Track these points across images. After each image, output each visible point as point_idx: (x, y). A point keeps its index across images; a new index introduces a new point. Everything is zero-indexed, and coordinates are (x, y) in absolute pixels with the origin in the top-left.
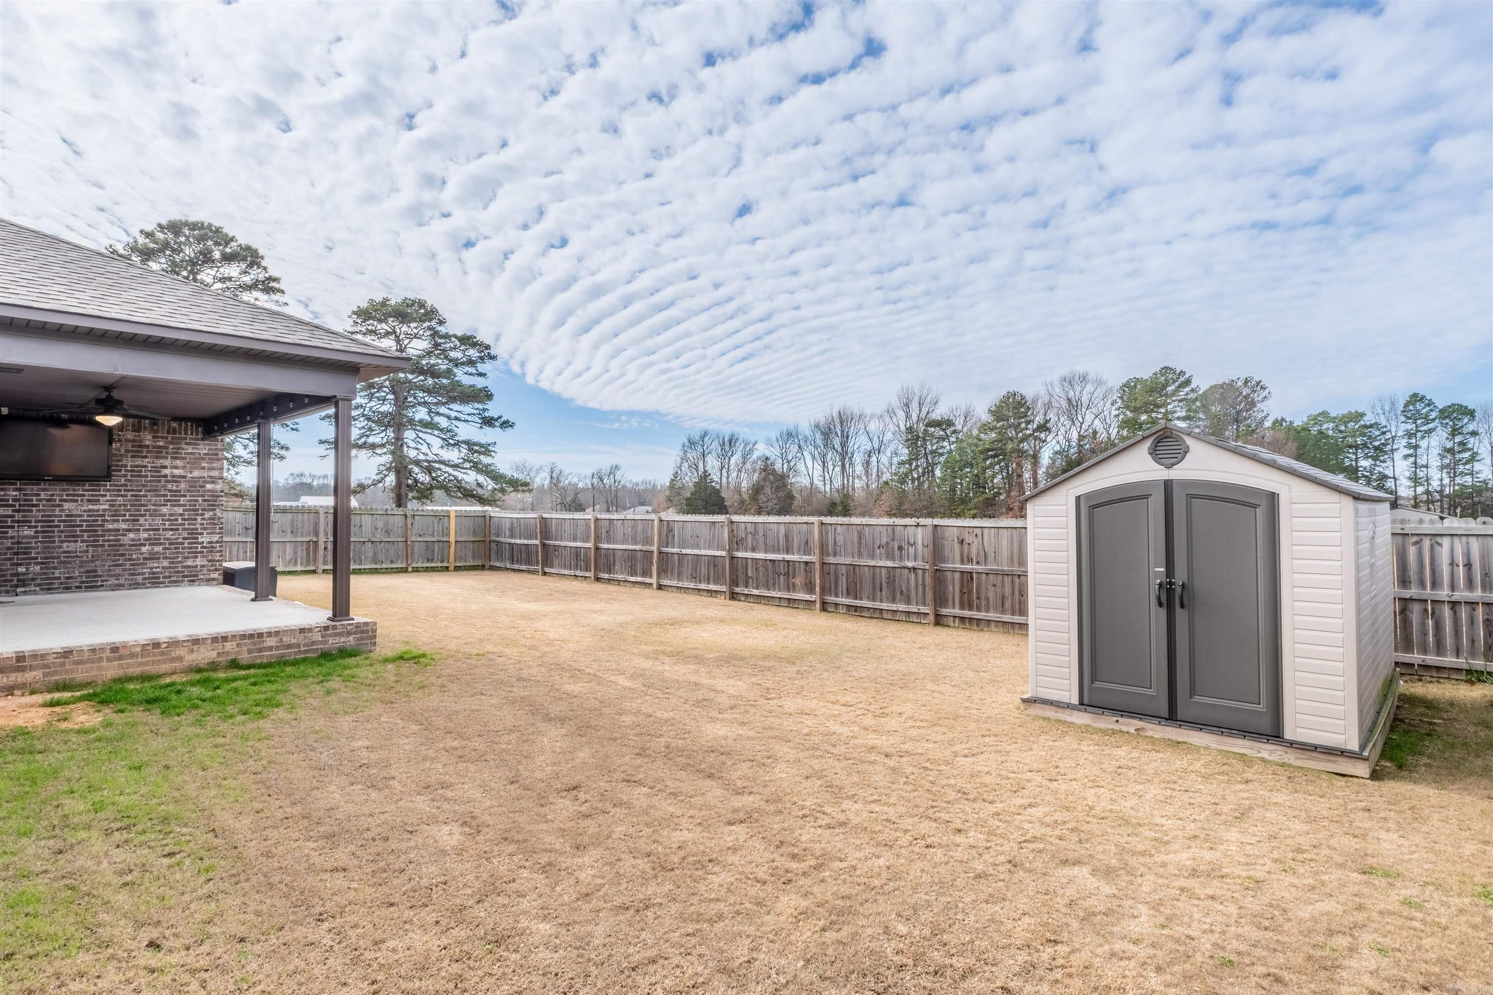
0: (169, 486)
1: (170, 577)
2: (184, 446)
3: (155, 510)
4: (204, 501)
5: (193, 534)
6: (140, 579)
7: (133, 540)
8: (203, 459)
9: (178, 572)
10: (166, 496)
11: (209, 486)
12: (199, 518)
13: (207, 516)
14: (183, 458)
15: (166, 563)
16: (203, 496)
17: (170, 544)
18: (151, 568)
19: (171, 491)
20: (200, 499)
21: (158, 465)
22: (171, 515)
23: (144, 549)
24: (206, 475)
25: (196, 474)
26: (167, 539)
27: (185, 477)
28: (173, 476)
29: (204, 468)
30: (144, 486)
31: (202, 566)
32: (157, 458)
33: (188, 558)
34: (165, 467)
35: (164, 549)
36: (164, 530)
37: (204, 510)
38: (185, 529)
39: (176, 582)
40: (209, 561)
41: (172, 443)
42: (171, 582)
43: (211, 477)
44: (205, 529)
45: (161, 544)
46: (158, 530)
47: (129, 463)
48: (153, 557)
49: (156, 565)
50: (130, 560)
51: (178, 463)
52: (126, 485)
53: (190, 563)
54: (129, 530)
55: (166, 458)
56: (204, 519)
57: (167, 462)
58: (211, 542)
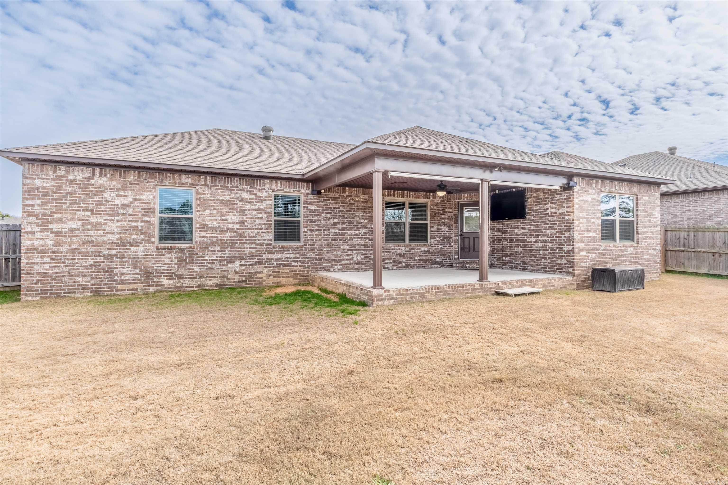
0: (550, 219)
1: (551, 268)
2: (556, 196)
3: (545, 232)
4: (565, 226)
5: (560, 246)
6: (539, 267)
7: (537, 247)
8: (564, 202)
9: (554, 266)
10: (548, 224)
11: (567, 218)
12: (563, 236)
13: (566, 235)
14: (555, 203)
15: (549, 261)
16: (564, 223)
17: (551, 250)
18: (544, 263)
19: (551, 221)
20: (563, 225)
21: (545, 208)
22: (551, 234)
23: (541, 252)
24: (565, 211)
25: (561, 211)
26: (550, 248)
27: (556, 213)
28: (551, 213)
29: (564, 207)
30: (540, 219)
31: (565, 264)
32: (545, 204)
33: (558, 259)
34: (548, 209)
35: (549, 253)
36: (549, 242)
37: (565, 231)
38: (557, 242)
39: (553, 271)
40: (568, 261)
41: (551, 195)
42: (551, 271)
43: (567, 212)
44: (565, 242)
45: (547, 250)
46: (546, 242)
47: (535, 208)
48: (544, 257)
49: (545, 261)
50: (536, 257)
51: (554, 206)
52: (534, 220)
53: (559, 261)
54: (535, 242)
55: (548, 204)
56: (565, 237)
57: (548, 206)
58: (568, 251)
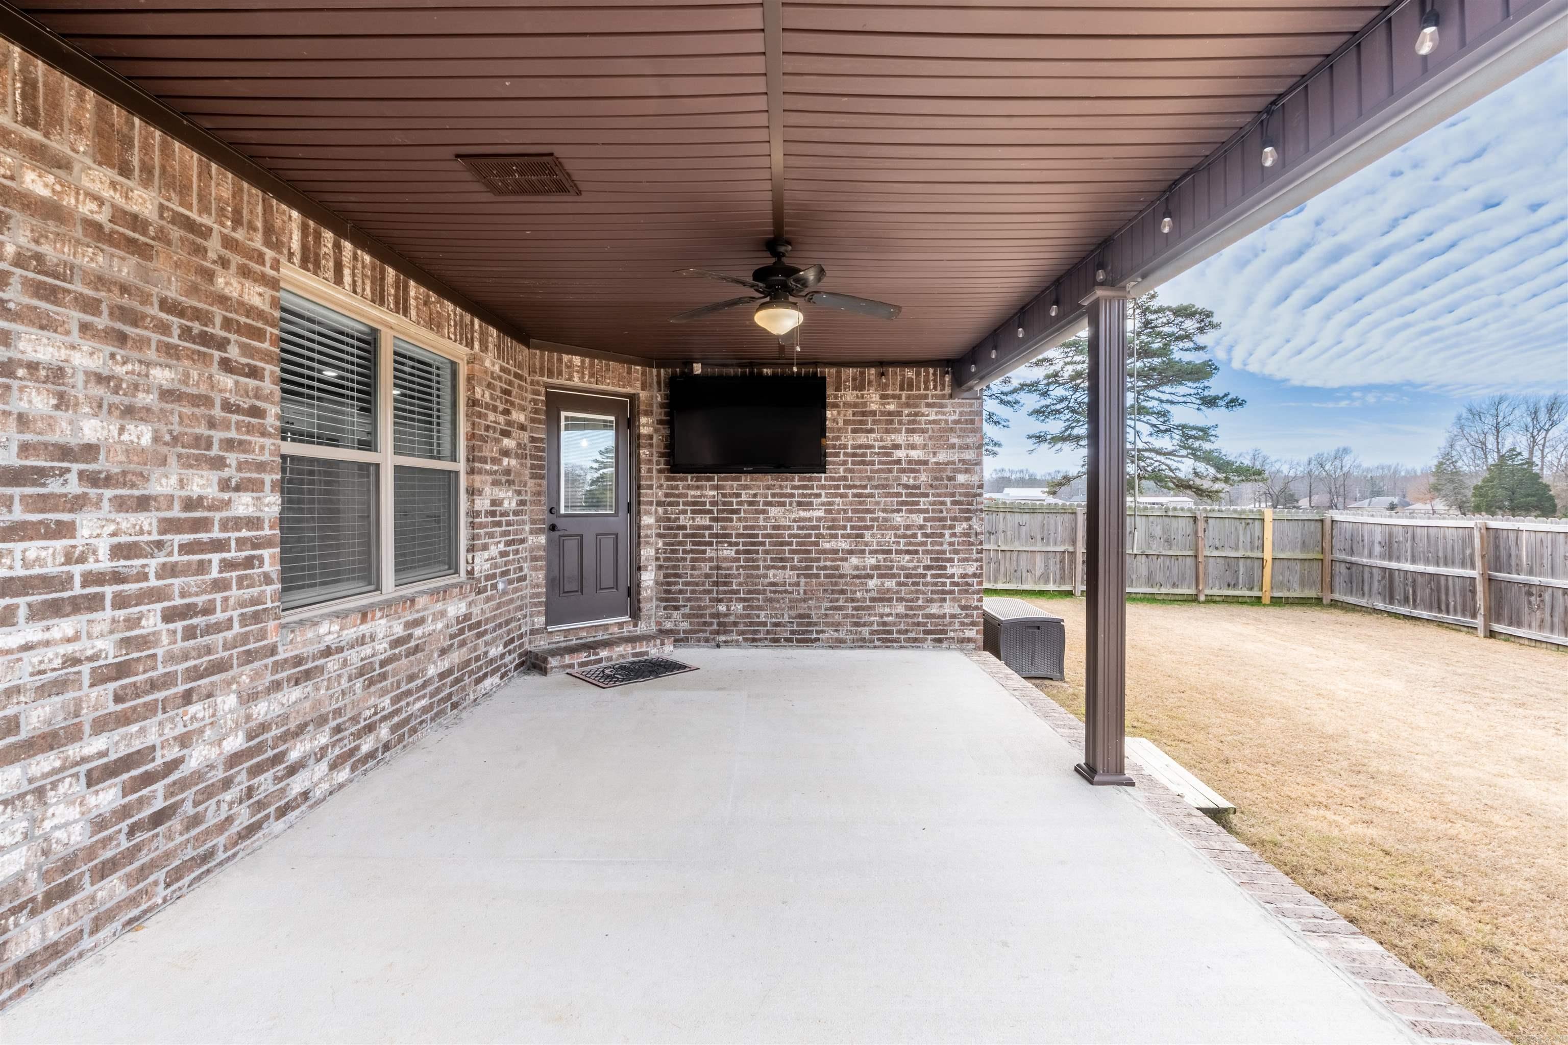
0: (904, 480)
1: (907, 631)
2: (924, 410)
3: (885, 520)
4: (954, 503)
5: (939, 562)
6: (865, 631)
7: (857, 568)
8: (952, 430)
9: (918, 624)
10: (899, 495)
11: (961, 478)
12: (947, 533)
13: (958, 530)
14: (923, 431)
15: (900, 609)
16: (953, 495)
17: (907, 576)
18: (881, 616)
19: (906, 487)
20: (948, 500)
21: (889, 443)
22: (908, 527)
23: (872, 583)
24: (956, 458)
25: (942, 456)
26: (903, 568)
27: (926, 463)
28: (910, 462)
29: (953, 446)
30: (870, 479)
31: (953, 616)
32: (887, 431)
33: (931, 601)
34: (897, 447)
35: (899, 584)
36: (898, 552)
37: (954, 519)
38: (927, 552)
39: (915, 640)
40: (963, 608)
41: (908, 405)
42: (908, 640)
43: (964, 462)
44: (956, 552)
45: (893, 576)
46: (889, 552)
47: (849, 440)
48: (883, 598)
49: (887, 610)
50: (853, 600)
51: (917, 439)
52: (845, 478)
53: (934, 609)
54: (851, 552)
55: (899, 431)
56: (953, 535)
57: (900, 439)
58: (964, 576)
